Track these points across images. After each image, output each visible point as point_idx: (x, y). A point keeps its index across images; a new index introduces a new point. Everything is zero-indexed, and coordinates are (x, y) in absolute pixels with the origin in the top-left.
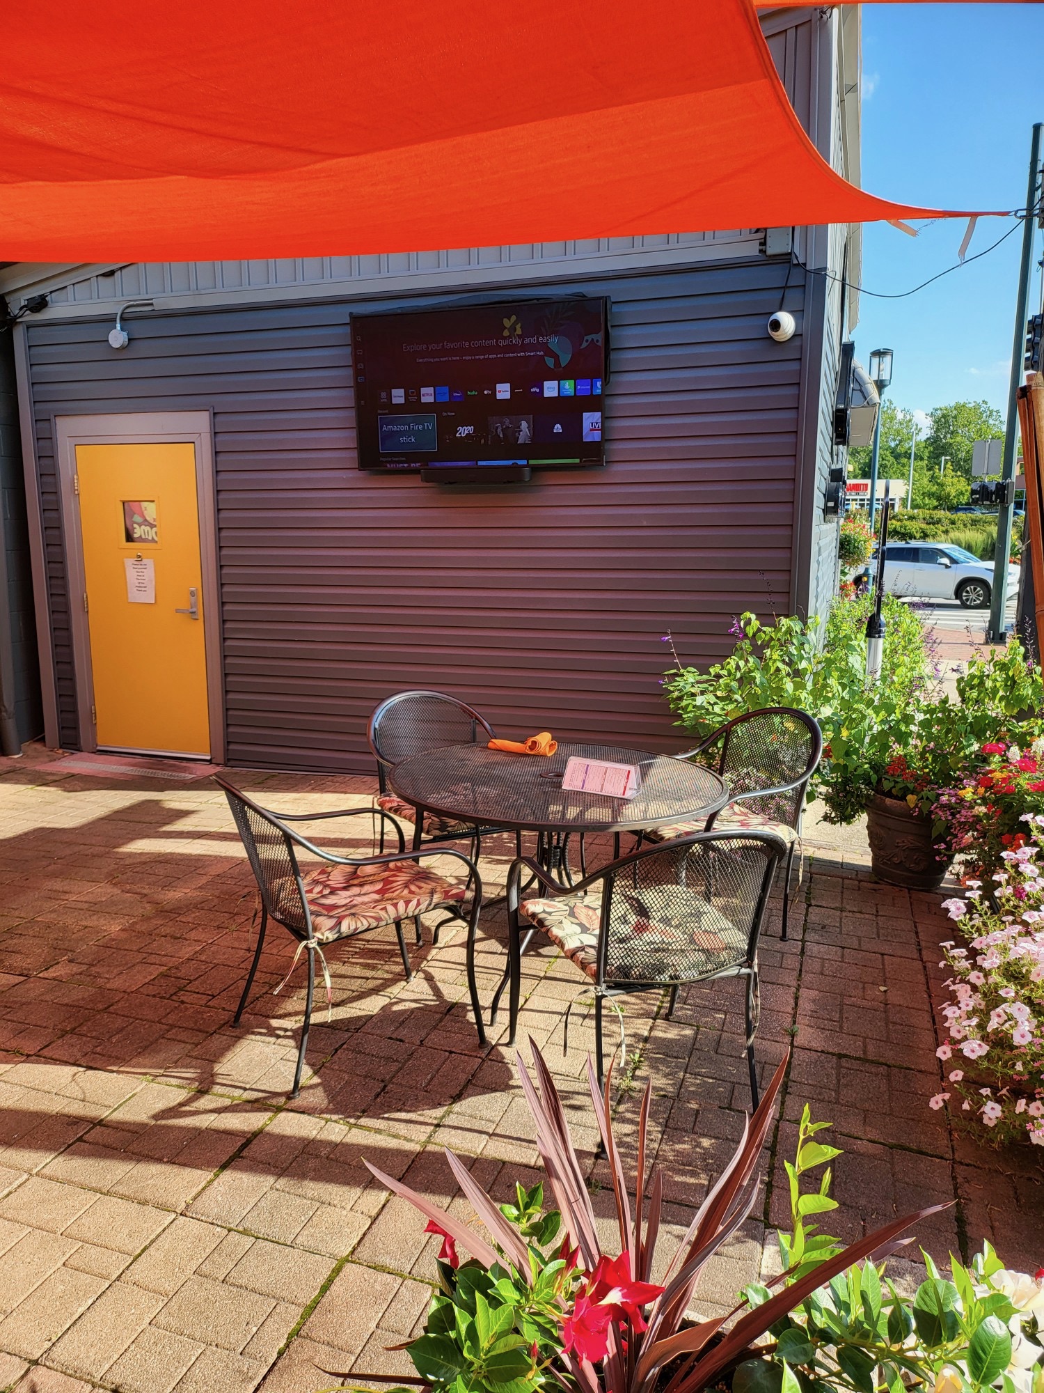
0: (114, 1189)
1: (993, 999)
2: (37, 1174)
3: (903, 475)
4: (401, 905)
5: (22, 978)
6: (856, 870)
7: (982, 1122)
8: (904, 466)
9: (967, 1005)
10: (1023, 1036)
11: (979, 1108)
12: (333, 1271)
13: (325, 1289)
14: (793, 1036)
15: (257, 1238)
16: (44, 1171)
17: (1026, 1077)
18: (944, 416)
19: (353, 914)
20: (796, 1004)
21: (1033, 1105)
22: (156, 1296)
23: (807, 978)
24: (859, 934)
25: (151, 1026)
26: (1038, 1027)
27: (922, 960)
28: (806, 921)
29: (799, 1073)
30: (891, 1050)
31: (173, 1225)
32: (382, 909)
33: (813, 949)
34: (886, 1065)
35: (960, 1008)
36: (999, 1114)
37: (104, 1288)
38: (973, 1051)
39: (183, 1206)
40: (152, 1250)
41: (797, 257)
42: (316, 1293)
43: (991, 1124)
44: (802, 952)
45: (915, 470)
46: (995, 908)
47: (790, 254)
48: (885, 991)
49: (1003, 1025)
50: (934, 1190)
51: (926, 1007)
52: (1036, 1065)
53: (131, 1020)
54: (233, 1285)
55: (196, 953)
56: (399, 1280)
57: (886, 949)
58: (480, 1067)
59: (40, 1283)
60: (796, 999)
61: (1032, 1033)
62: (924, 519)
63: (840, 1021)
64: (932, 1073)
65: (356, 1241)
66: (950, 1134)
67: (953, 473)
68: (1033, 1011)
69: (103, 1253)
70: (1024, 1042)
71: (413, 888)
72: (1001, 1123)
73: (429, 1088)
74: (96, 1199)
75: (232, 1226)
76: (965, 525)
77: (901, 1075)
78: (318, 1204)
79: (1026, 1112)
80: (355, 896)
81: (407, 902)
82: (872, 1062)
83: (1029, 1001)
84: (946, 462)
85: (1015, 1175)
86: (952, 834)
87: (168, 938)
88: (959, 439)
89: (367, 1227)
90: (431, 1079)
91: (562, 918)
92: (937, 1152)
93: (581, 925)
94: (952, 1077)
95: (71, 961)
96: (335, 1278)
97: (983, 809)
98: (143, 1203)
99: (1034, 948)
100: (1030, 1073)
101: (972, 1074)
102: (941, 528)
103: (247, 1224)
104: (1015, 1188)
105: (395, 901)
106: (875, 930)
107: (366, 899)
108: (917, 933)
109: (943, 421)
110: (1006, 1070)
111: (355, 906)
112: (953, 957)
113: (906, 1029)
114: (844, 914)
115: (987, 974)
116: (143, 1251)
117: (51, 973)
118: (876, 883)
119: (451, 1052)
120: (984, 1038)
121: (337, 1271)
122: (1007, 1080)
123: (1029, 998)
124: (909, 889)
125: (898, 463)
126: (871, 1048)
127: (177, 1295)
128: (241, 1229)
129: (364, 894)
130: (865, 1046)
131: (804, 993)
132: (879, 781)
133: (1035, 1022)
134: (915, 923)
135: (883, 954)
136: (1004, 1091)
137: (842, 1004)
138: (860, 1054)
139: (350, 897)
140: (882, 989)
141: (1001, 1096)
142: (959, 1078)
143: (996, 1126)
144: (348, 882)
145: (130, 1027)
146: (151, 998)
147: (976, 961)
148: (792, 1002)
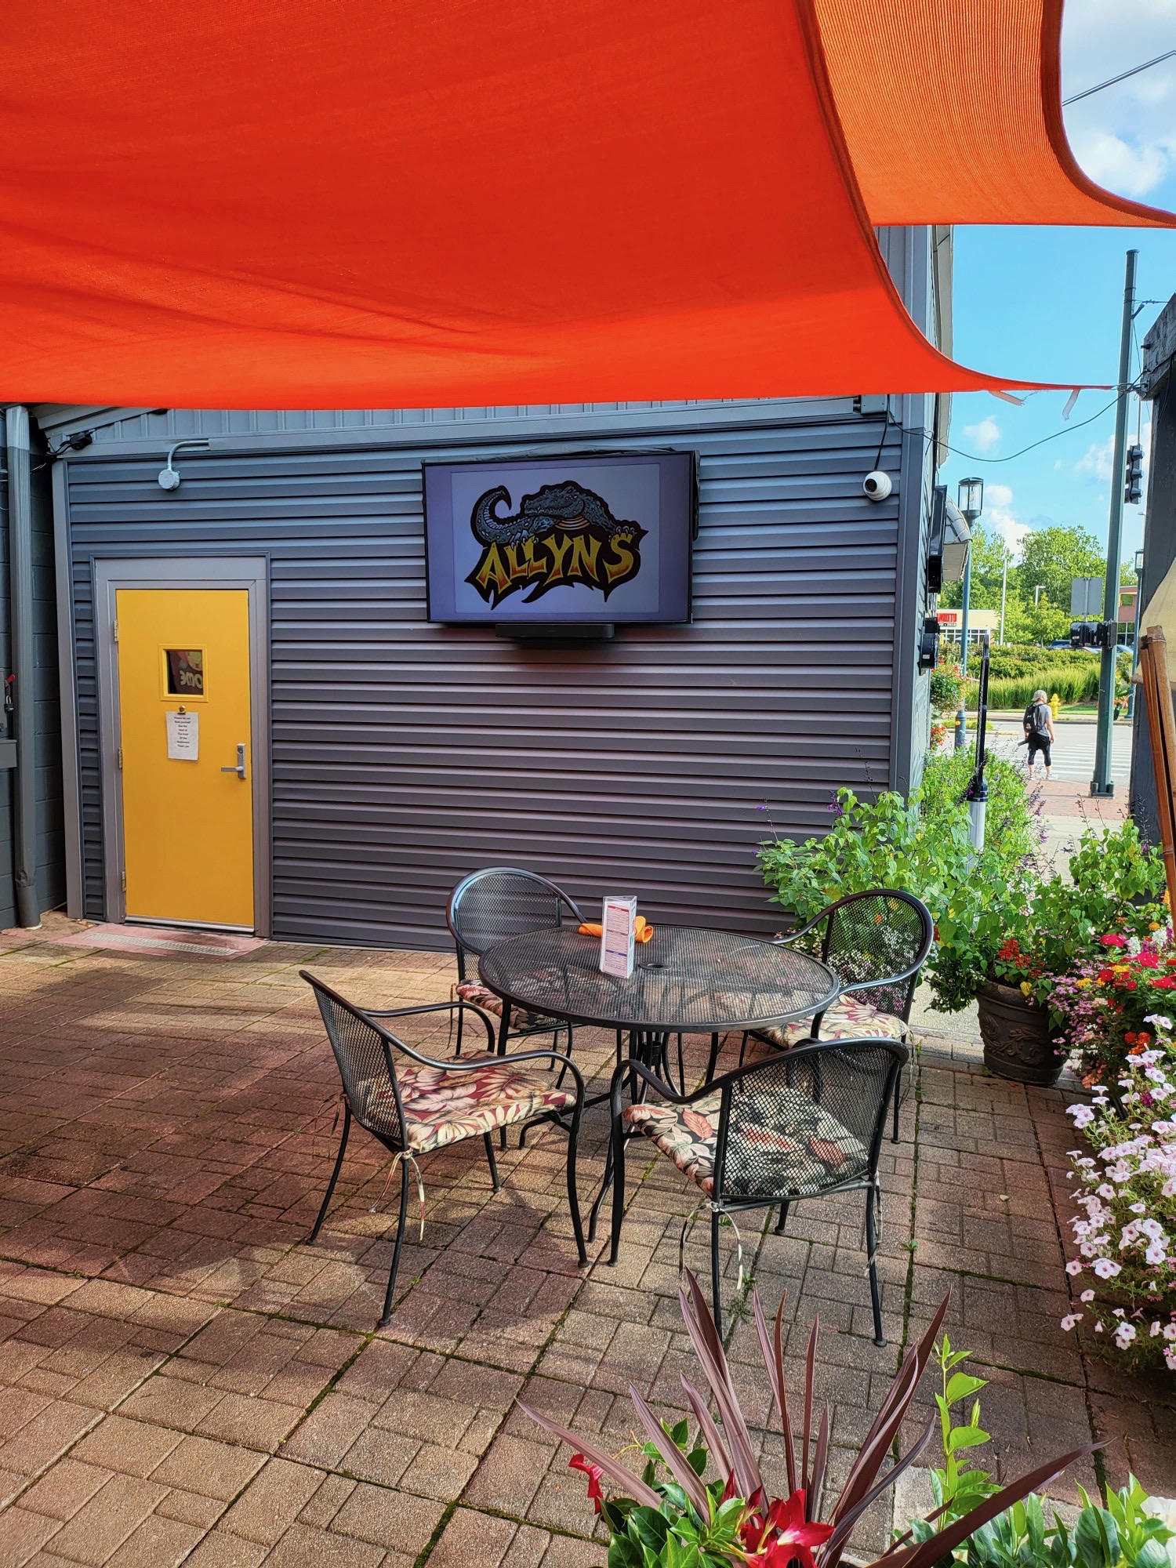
0: (199, 1428)
1: (1123, 1215)
2: (114, 1412)
3: (994, 604)
4: (500, 1111)
5: (73, 1189)
6: (968, 1062)
7: (1115, 1345)
8: (995, 595)
9: (1098, 1222)
10: (1156, 1255)
11: (1113, 1330)
12: (444, 1517)
13: (437, 1535)
14: (912, 1252)
15: (359, 1481)
16: (122, 1408)
17: (1160, 1298)
18: (1037, 542)
19: (449, 1122)
20: (913, 1216)
21: (1168, 1328)
22: (257, 1546)
23: (923, 1185)
24: (975, 1135)
25: (220, 1244)
26: (1170, 1245)
27: (1043, 1165)
28: (917, 1120)
29: (921, 1293)
30: (1015, 1266)
31: (268, 1468)
32: (480, 1116)
33: (926, 1152)
34: (1011, 1282)
35: (1089, 1224)
36: (1133, 1336)
37: (200, 1538)
38: (1105, 1270)
39: (276, 1445)
40: (247, 1495)
41: (892, 417)
42: (428, 1541)
43: (1125, 1347)
44: (916, 1158)
45: (1007, 600)
46: (1122, 1115)
47: (886, 413)
48: (1006, 1200)
49: (1135, 1242)
50: (1068, 1420)
51: (1050, 1218)
52: (1171, 1285)
53: (198, 1238)
54: (338, 1533)
55: (262, 1158)
56: (515, 1526)
57: (1004, 1152)
58: (582, 1287)
59: (130, 1532)
60: (913, 1209)
61: (1166, 1251)
62: (1019, 655)
63: (961, 1235)
64: (1059, 1292)
65: (464, 1484)
66: (1082, 1359)
67: (1049, 605)
68: (1165, 1227)
69: (195, 1499)
70: (1158, 1261)
71: (510, 1092)
72: (1135, 1347)
73: (529, 1312)
74: (181, 1439)
75: (331, 1468)
76: (1063, 662)
77: (1027, 1294)
78: (421, 1443)
79: (1161, 1335)
80: (447, 1100)
81: (506, 1108)
82: (996, 1279)
83: (1161, 1218)
84: (1041, 593)
85: (1151, 1403)
86: (1070, 1027)
87: (228, 1142)
88: (1053, 567)
89: (475, 1467)
90: (530, 1303)
91: (672, 1125)
92: (1070, 1379)
93: (692, 1133)
94: (1084, 1297)
95: (124, 1169)
96: (446, 1524)
97: (1103, 1001)
98: (233, 1443)
99: (1165, 1161)
100: (1165, 1294)
101: (1104, 1293)
102: (1038, 665)
103: (347, 1466)
104: (1152, 1417)
105: (492, 1107)
106: (991, 1131)
107: (460, 1103)
108: (1036, 1134)
109: (1037, 547)
110: (1139, 1291)
111: (449, 1112)
112: (1081, 1167)
113: (1030, 1242)
114: (958, 1112)
115: (1117, 1187)
116: (238, 1497)
117: (105, 1183)
118: (990, 1076)
119: (549, 1272)
120: (1116, 1257)
121: (447, 1516)
122: (1141, 1301)
123: (1161, 1213)
124: (1025, 1084)
125: (989, 593)
126: (994, 1264)
127: (280, 1545)
128: (340, 1470)
129: (458, 1098)
130: (989, 1262)
131: (921, 1203)
132: (990, 965)
133: (1168, 1239)
134: (1033, 1122)
135: (1001, 1159)
136: (1138, 1313)
137: (962, 1215)
138: (983, 1271)
139: (442, 1101)
140: (1003, 1197)
141: (1136, 1317)
142: (1091, 1298)
143: (1129, 1349)
144: (437, 1084)
145: (199, 1245)
146: (217, 1212)
147: (1104, 1173)
148: (909, 1213)
